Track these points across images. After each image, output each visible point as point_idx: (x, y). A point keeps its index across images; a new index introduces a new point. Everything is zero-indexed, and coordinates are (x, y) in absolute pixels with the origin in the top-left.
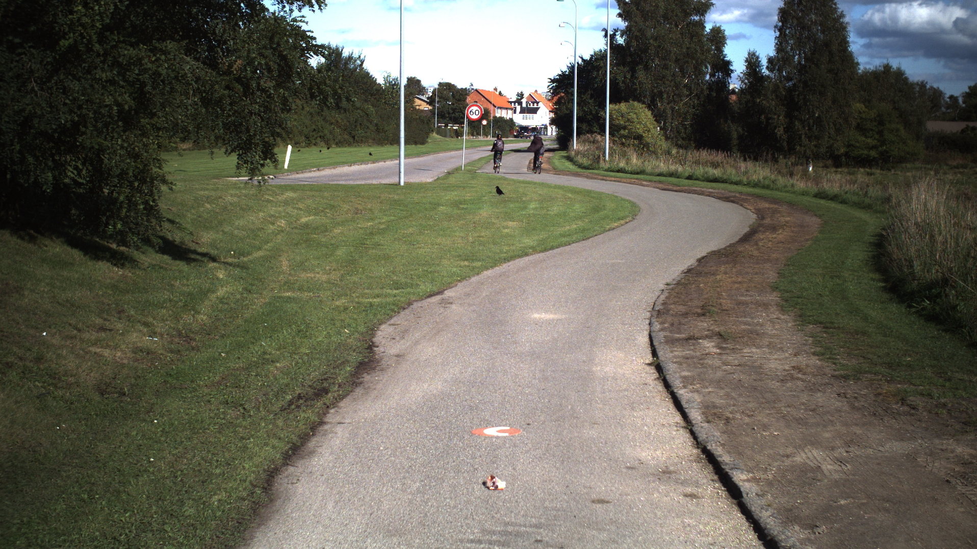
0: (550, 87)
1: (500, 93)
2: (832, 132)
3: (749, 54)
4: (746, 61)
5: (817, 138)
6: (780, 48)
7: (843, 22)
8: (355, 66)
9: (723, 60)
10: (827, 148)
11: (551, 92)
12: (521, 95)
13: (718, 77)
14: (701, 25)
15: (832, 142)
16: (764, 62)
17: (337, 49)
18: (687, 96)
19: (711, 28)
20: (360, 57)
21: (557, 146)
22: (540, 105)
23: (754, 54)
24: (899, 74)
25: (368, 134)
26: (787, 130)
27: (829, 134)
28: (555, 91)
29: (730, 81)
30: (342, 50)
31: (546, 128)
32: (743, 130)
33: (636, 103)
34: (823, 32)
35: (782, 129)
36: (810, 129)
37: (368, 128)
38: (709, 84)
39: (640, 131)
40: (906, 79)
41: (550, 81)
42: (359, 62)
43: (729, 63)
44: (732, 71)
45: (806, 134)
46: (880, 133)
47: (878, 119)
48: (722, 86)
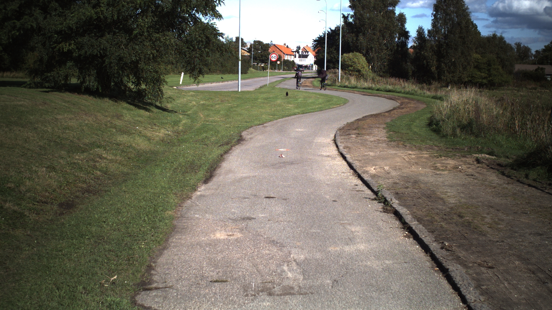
0: (314, 44)
1: (287, 47)
2: (461, 69)
3: (419, 28)
4: (417, 32)
5: (453, 72)
6: (434, 25)
7: (467, 12)
9: (405, 31)
10: (458, 78)
11: (314, 46)
12: (299, 48)
13: (402, 40)
14: (393, 12)
15: (461, 75)
16: (426, 32)
18: (386, 50)
19: (398, 14)
22: (309, 53)
23: (421, 28)
24: (501, 39)
26: (437, 68)
27: (459, 70)
28: (316, 46)
29: (408, 42)
31: (312, 66)
32: (415, 68)
33: (358, 54)
34: (457, 17)
35: (434, 67)
36: (449, 68)
38: (398, 43)
39: (360, 68)
40: (505, 42)
41: (313, 41)
43: (408, 32)
44: (409, 36)
45: (447, 70)
46: (489, 70)
47: (488, 63)
48: (405, 44)
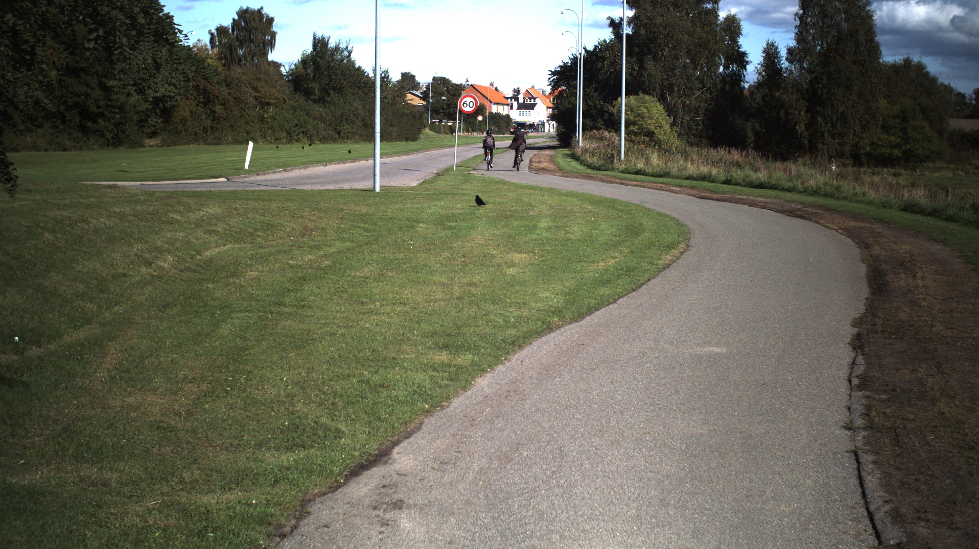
0: (551, 79)
1: (496, 89)
2: (857, 128)
3: (768, 44)
4: (764, 52)
5: (841, 135)
6: (800, 38)
7: (869, 11)
8: (342, 57)
9: (738, 51)
10: (852, 146)
11: (552, 84)
12: (518, 91)
13: (733, 70)
14: (714, 13)
15: (857, 139)
16: (783, 53)
17: (323, 39)
18: (700, 89)
19: (725, 16)
20: (347, 47)
21: (558, 143)
22: (537, 100)
23: (772, 45)
24: (920, 67)
25: (354, 129)
26: (808, 127)
27: (854, 131)
28: (555, 85)
29: (745, 73)
30: (328, 40)
31: (543, 124)
32: (761, 126)
33: (647, 97)
34: (847, 20)
35: (803, 125)
36: (833, 126)
37: (354, 123)
38: (723, 77)
39: (652, 127)
40: (927, 73)
41: (550, 73)
42: (346, 53)
43: (744, 54)
44: (747, 63)
45: (829, 131)
46: (904, 130)
47: (901, 115)
48: (737, 78)
